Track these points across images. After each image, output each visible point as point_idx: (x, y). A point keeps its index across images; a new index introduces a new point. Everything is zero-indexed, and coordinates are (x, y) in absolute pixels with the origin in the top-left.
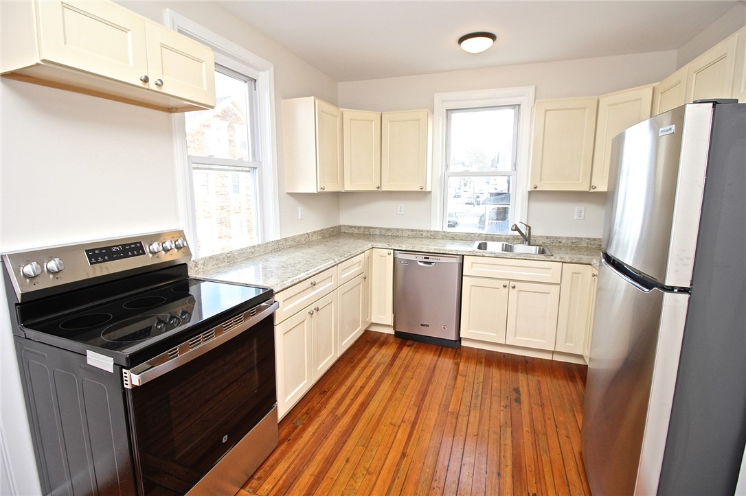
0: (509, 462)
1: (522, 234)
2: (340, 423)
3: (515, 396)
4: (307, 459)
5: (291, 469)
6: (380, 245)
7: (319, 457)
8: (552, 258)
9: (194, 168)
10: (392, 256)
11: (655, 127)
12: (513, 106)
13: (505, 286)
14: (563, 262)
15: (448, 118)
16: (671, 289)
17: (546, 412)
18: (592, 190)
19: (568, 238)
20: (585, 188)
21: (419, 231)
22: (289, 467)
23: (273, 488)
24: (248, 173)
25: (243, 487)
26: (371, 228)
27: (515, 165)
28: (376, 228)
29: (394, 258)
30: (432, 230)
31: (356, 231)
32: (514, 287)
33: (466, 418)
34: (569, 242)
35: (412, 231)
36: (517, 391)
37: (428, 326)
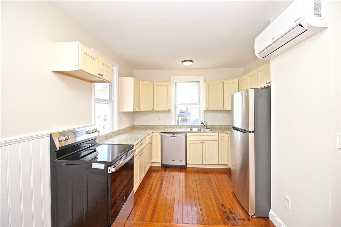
0: (213, 197)
1: (204, 125)
2: (154, 196)
3: (209, 180)
4: (147, 207)
5: (142, 211)
6: (155, 131)
7: (151, 207)
8: (215, 132)
9: (96, 103)
10: (160, 135)
11: (242, 94)
12: (197, 82)
13: (201, 143)
14: (219, 133)
15: (176, 85)
16: (250, 132)
17: (220, 183)
18: (224, 109)
19: (218, 126)
20: (222, 109)
21: (167, 125)
22: (141, 211)
23: (138, 218)
24: (107, 104)
25: (127, 220)
26: (148, 125)
27: (199, 101)
28: (150, 125)
29: (161, 136)
30: (172, 125)
31: (142, 127)
32: (204, 143)
33: (196, 188)
34: (218, 127)
35: (164, 126)
36: (210, 178)
37: (175, 161)
